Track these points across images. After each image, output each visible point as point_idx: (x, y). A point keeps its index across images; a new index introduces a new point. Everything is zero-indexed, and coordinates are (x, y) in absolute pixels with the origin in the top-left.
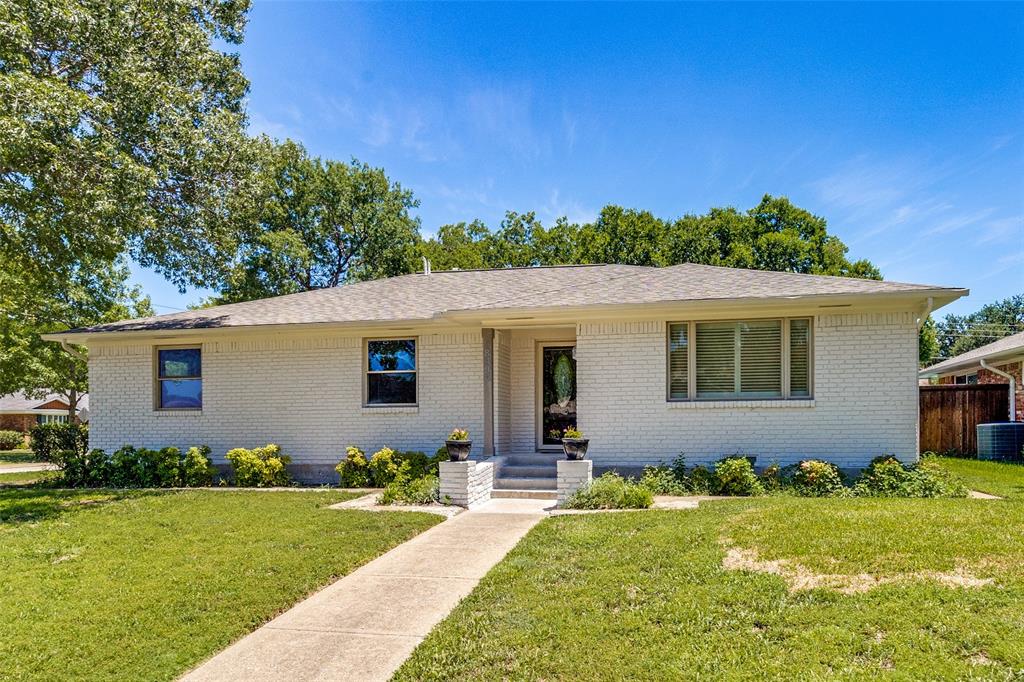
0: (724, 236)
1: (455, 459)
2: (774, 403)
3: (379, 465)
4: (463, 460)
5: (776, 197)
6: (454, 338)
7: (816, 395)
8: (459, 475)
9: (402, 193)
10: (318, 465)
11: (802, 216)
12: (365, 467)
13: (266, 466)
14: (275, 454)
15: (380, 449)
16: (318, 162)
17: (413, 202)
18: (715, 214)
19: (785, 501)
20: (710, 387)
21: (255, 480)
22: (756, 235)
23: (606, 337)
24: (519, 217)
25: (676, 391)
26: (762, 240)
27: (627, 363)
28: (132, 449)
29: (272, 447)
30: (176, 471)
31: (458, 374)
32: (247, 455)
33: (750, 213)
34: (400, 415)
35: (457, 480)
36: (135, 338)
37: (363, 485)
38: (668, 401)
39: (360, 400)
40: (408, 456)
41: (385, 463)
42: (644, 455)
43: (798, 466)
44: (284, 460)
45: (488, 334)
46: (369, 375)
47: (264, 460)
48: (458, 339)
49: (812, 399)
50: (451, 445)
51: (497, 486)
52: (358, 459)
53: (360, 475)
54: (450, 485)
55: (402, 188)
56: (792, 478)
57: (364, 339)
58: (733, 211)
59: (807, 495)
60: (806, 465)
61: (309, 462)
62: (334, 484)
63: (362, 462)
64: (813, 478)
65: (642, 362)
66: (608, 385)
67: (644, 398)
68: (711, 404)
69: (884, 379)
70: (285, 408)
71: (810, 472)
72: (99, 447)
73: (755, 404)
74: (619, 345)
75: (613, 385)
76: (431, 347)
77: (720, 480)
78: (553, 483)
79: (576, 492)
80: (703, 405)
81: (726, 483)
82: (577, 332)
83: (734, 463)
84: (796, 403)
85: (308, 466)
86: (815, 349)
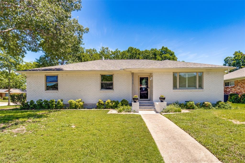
0: (155, 55)
1: (135, 102)
3: (107, 104)
4: (137, 102)
5: (165, 47)
7: (204, 88)
10: (89, 104)
11: (170, 51)
13: (79, 104)
14: (81, 101)
15: (107, 100)
18: (152, 50)
19: (202, 110)
20: (182, 86)
21: (76, 107)
22: (161, 54)
23: (160, 75)
24: (105, 48)
25: (175, 87)
26: (163, 56)
27: (164, 81)
28: (41, 100)
29: (80, 100)
30: (54, 105)
31: (123, 83)
32: (74, 102)
33: (160, 50)
35: (136, 107)
36: (40, 73)
37: (103, 108)
38: (173, 89)
39: (99, 88)
42: (168, 101)
43: (204, 103)
44: (83, 102)
45: (133, 74)
46: (101, 83)
47: (79, 102)
49: (203, 89)
52: (102, 102)
53: (102, 106)
56: (203, 105)
57: (100, 74)
58: (156, 49)
59: (206, 109)
60: (205, 103)
61: (87, 103)
62: (96, 108)
63: (103, 103)
64: (207, 106)
65: (168, 81)
67: (168, 89)
68: (183, 90)
69: (217, 85)
70: (80, 90)
71: (207, 104)
72: (32, 100)
73: (192, 90)
74: (163, 77)
75: (161, 86)
76: (117, 77)
77: (188, 106)
78: (154, 107)
79: (163, 109)
80: (181, 90)
81: (189, 107)
82: (153, 74)
83: (191, 103)
84: (200, 90)
85: (86, 104)
86: (204, 79)
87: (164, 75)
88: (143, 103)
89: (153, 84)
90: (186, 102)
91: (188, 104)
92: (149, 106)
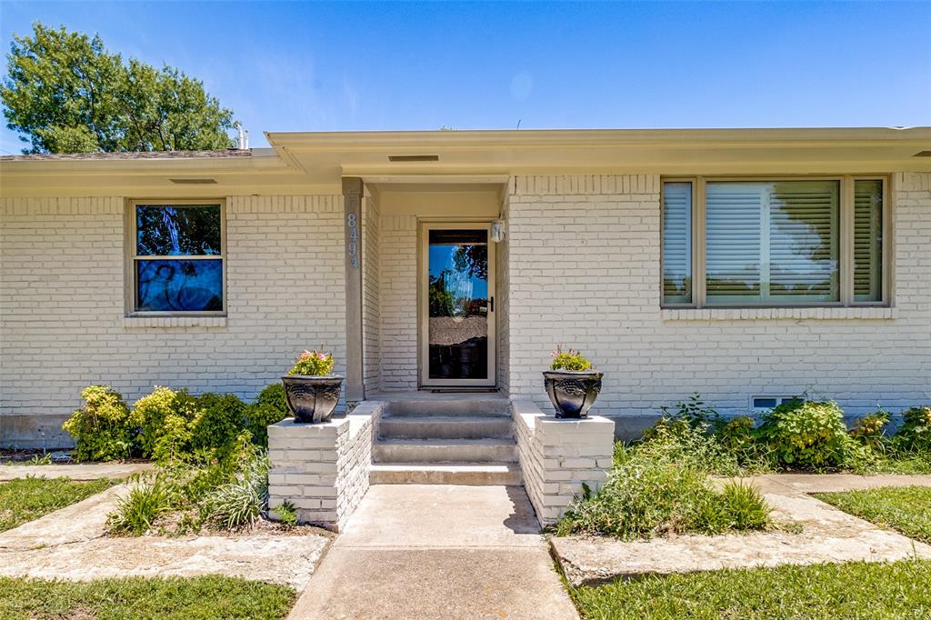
1: (305, 418)
2: (828, 313)
3: (148, 420)
4: (324, 420)
6: (288, 203)
7: (897, 300)
8: (315, 455)
9: (221, 111)
10: (43, 417)
12: (122, 421)
15: (150, 390)
16: (117, 59)
17: (232, 122)
23: (560, 199)
25: (675, 291)
27: (596, 243)
31: (295, 262)
34: (195, 330)
35: (310, 467)
37: (119, 455)
38: (662, 308)
39: (122, 304)
40: (208, 401)
41: (160, 416)
45: (354, 187)
46: (138, 263)
48: (295, 204)
49: (888, 306)
50: (296, 387)
51: (379, 459)
53: (113, 437)
54: (292, 479)
55: (221, 107)
57: (128, 201)
63: (115, 413)
65: (620, 242)
66: (563, 280)
67: (624, 302)
68: (736, 313)
73: (805, 313)
74: (582, 213)
75: (571, 280)
77: (786, 442)
78: (511, 451)
79: (579, 489)
80: (722, 314)
81: (798, 449)
82: (511, 189)
83: (820, 412)
84: (865, 313)
85: (25, 418)
86: (898, 225)
87: (592, 198)
88: (431, 414)
89: (511, 265)
90: (759, 402)
91: (790, 423)
92: (471, 436)
